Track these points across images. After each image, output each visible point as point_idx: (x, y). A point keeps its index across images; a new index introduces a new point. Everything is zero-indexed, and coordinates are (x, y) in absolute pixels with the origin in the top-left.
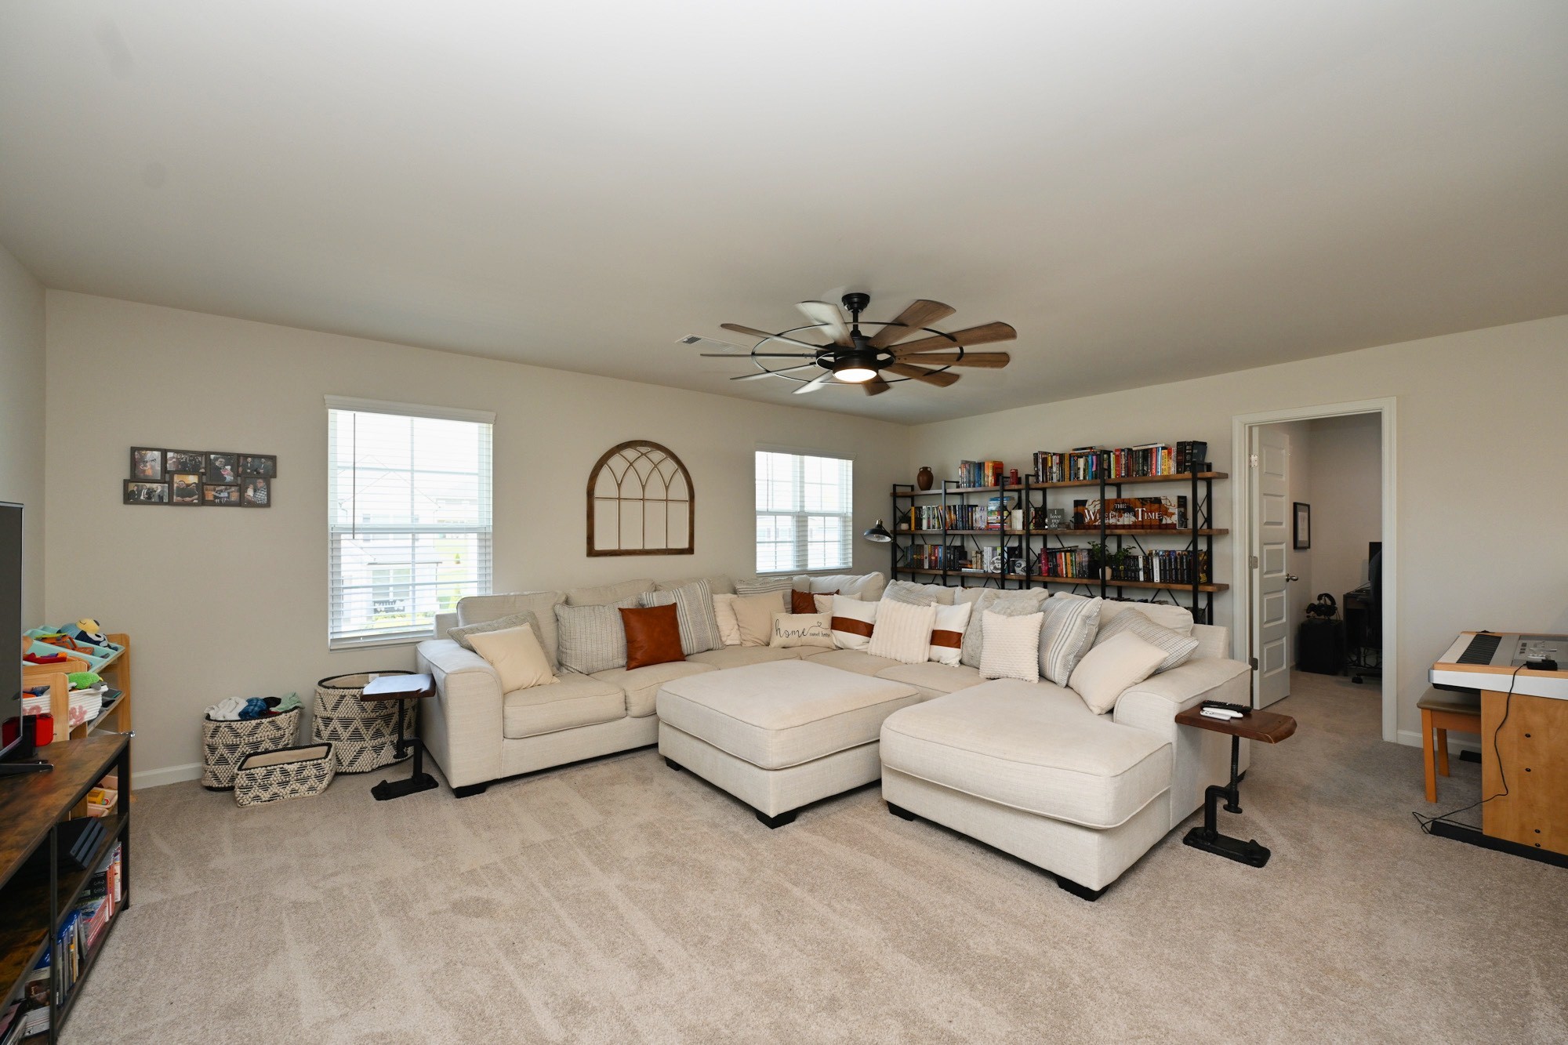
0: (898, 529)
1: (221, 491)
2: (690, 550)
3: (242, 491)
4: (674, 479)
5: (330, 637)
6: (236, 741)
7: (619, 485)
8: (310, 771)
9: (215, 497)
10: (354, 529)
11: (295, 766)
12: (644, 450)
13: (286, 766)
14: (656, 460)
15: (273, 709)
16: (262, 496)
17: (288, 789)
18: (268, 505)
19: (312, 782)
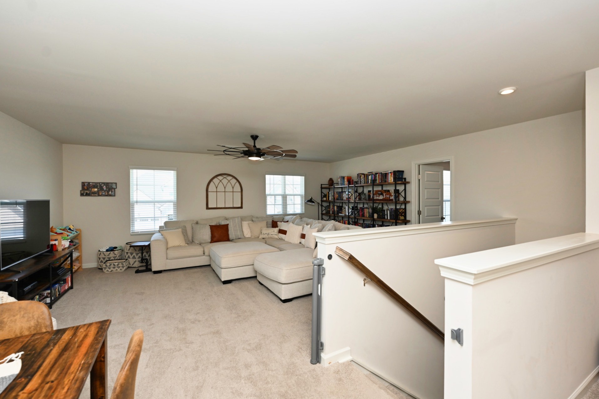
0: (323, 199)
1: (103, 193)
2: (241, 207)
3: (108, 192)
4: (235, 185)
5: (131, 231)
6: (105, 257)
7: (217, 188)
8: (120, 265)
9: (102, 194)
10: (137, 202)
11: (117, 264)
12: (225, 176)
13: (115, 263)
14: (229, 180)
15: (114, 250)
16: (113, 194)
17: (115, 269)
18: (115, 196)
19: (121, 268)
